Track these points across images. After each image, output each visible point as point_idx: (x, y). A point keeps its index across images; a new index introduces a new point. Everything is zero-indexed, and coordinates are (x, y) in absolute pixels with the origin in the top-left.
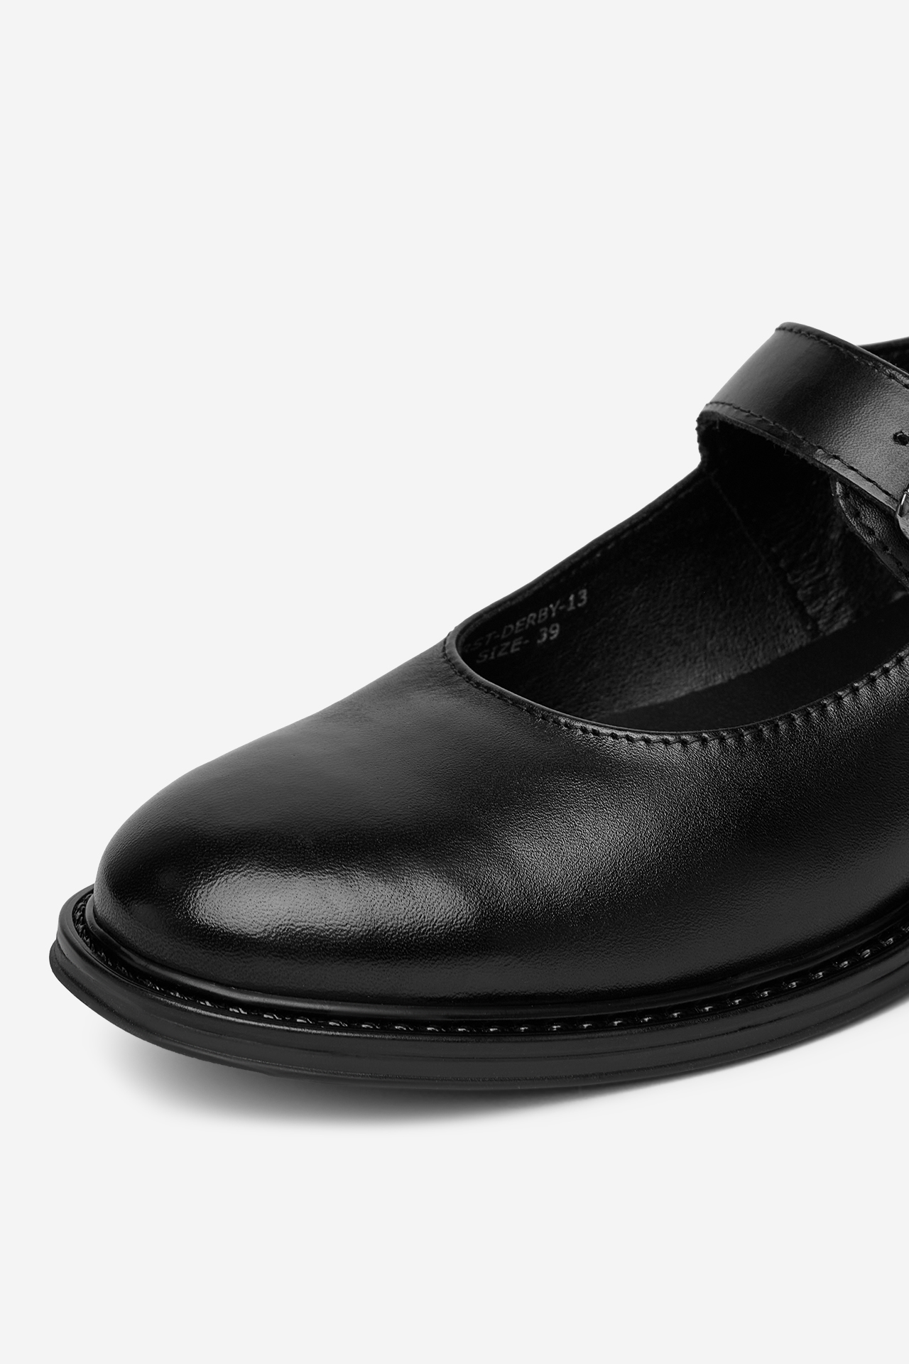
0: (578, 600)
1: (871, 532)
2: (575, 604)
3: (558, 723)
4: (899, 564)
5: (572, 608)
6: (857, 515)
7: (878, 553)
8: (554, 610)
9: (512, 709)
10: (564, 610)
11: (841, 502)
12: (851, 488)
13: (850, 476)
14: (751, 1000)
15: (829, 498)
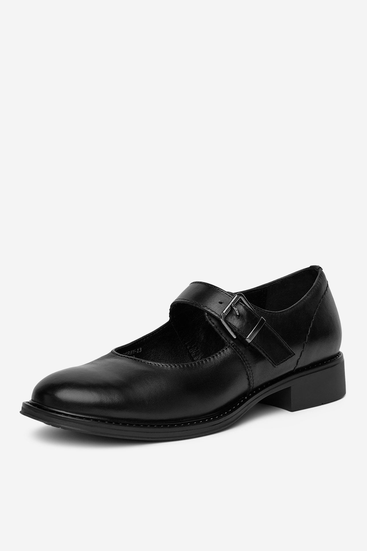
0: (139, 350)
1: (214, 324)
2: (139, 351)
3: (142, 362)
4: (220, 331)
5: (138, 352)
6: (210, 320)
7: (215, 328)
8: (134, 352)
9: (131, 360)
10: (136, 352)
11: (207, 317)
12: (209, 314)
13: (209, 310)
14: (186, 425)
15: (204, 316)
